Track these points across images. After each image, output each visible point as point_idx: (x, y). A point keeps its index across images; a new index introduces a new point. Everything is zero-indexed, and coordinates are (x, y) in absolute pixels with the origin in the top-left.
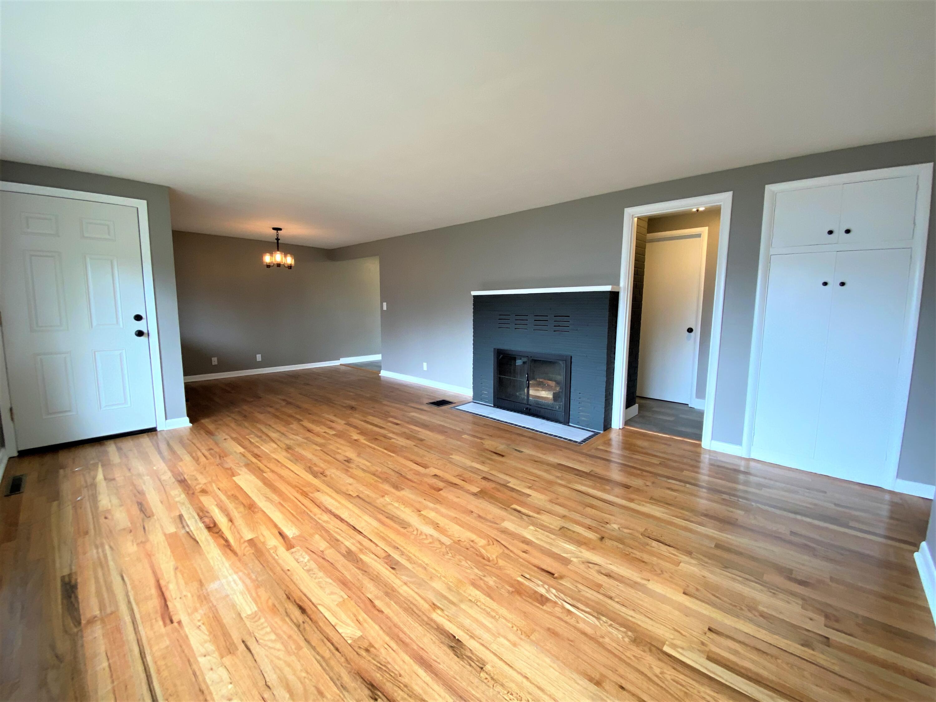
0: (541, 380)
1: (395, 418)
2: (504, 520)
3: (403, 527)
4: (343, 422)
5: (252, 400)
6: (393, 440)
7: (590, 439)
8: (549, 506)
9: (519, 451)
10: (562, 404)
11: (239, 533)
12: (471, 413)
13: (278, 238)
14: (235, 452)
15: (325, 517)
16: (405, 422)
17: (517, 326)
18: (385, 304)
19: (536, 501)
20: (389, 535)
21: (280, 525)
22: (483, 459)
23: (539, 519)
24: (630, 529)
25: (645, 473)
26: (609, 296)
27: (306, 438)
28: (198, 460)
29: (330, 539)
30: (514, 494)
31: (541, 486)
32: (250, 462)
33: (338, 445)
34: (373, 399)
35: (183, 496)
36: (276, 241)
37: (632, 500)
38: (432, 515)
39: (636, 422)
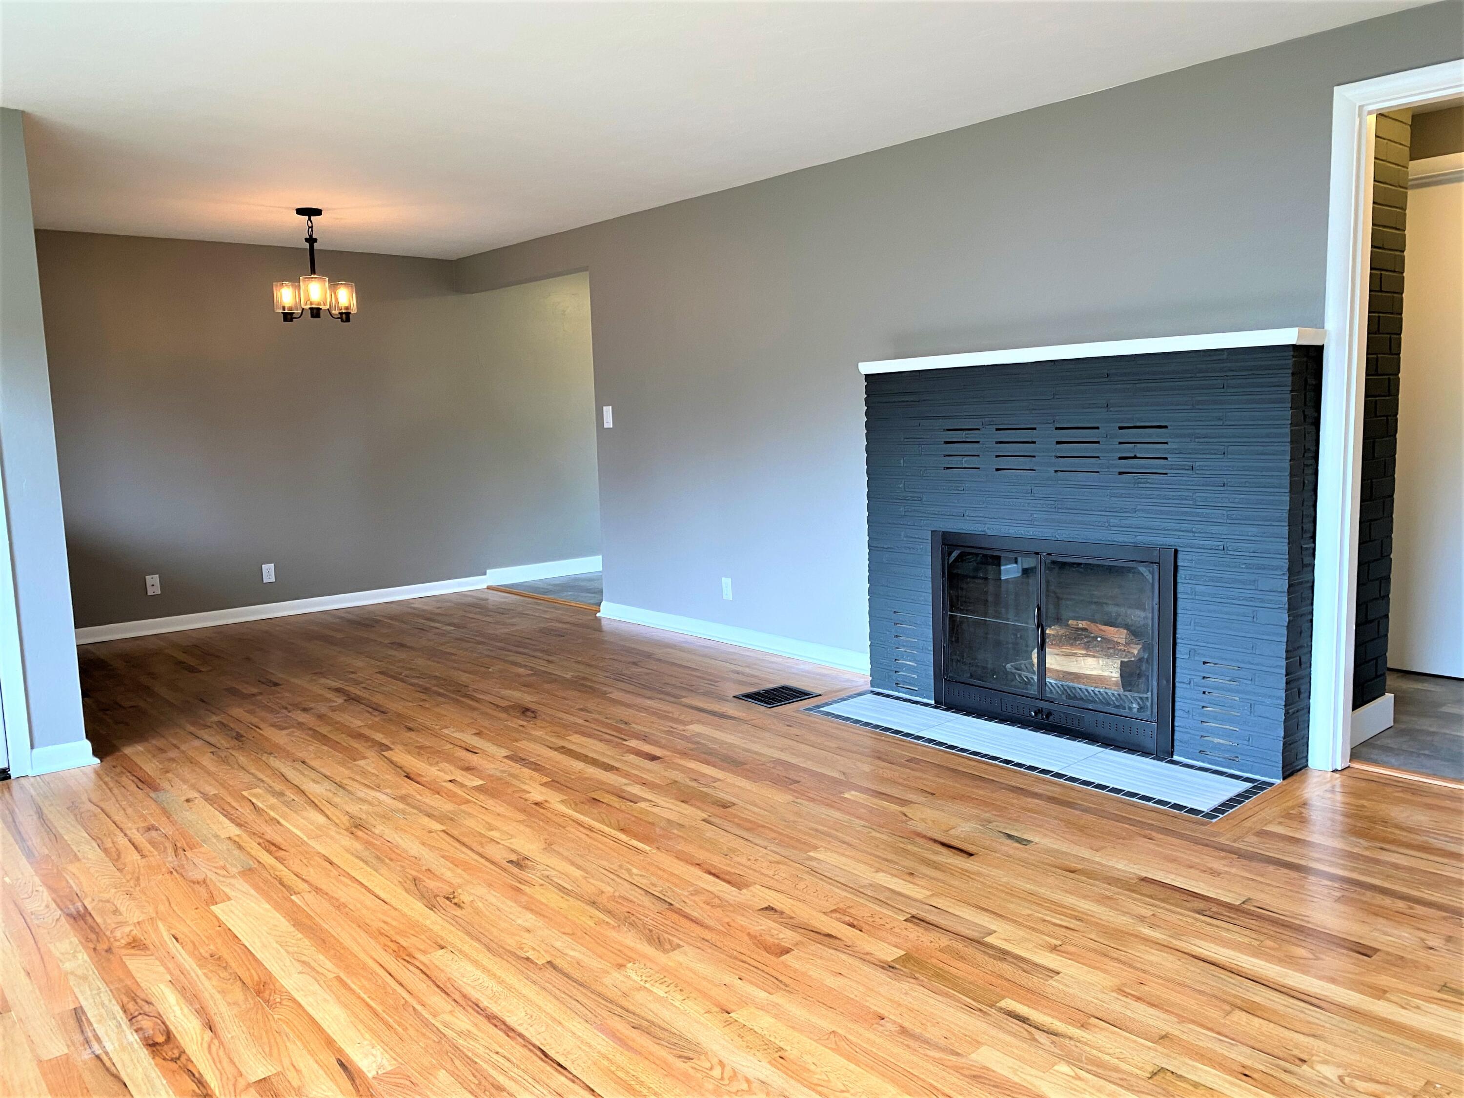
0: (1082, 624)
1: (645, 738)
2: (978, 1044)
3: (680, 1057)
4: (504, 752)
5: (255, 690)
6: (643, 805)
7: (1241, 802)
8: (1117, 1006)
9: (1019, 840)
10: (1151, 696)
11: (232, 1061)
12: (867, 724)
13: (311, 236)
14: (217, 836)
15: (463, 1021)
16: (676, 751)
17: (1003, 463)
18: (608, 411)
19: (1074, 991)
20: (643, 1078)
21: (341, 1042)
22: (909, 863)
23: (1086, 1044)
24: (1378, 1082)
25: (1420, 910)
26: (1290, 362)
27: (403, 799)
28: (119, 856)
29: (480, 1084)
30: (1006, 969)
31: (1092, 944)
32: (256, 865)
33: (489, 818)
34: (583, 686)
35: (83, 957)
36: (307, 245)
37: (1380, 993)
38: (764, 1023)
39: (1386, 749)
